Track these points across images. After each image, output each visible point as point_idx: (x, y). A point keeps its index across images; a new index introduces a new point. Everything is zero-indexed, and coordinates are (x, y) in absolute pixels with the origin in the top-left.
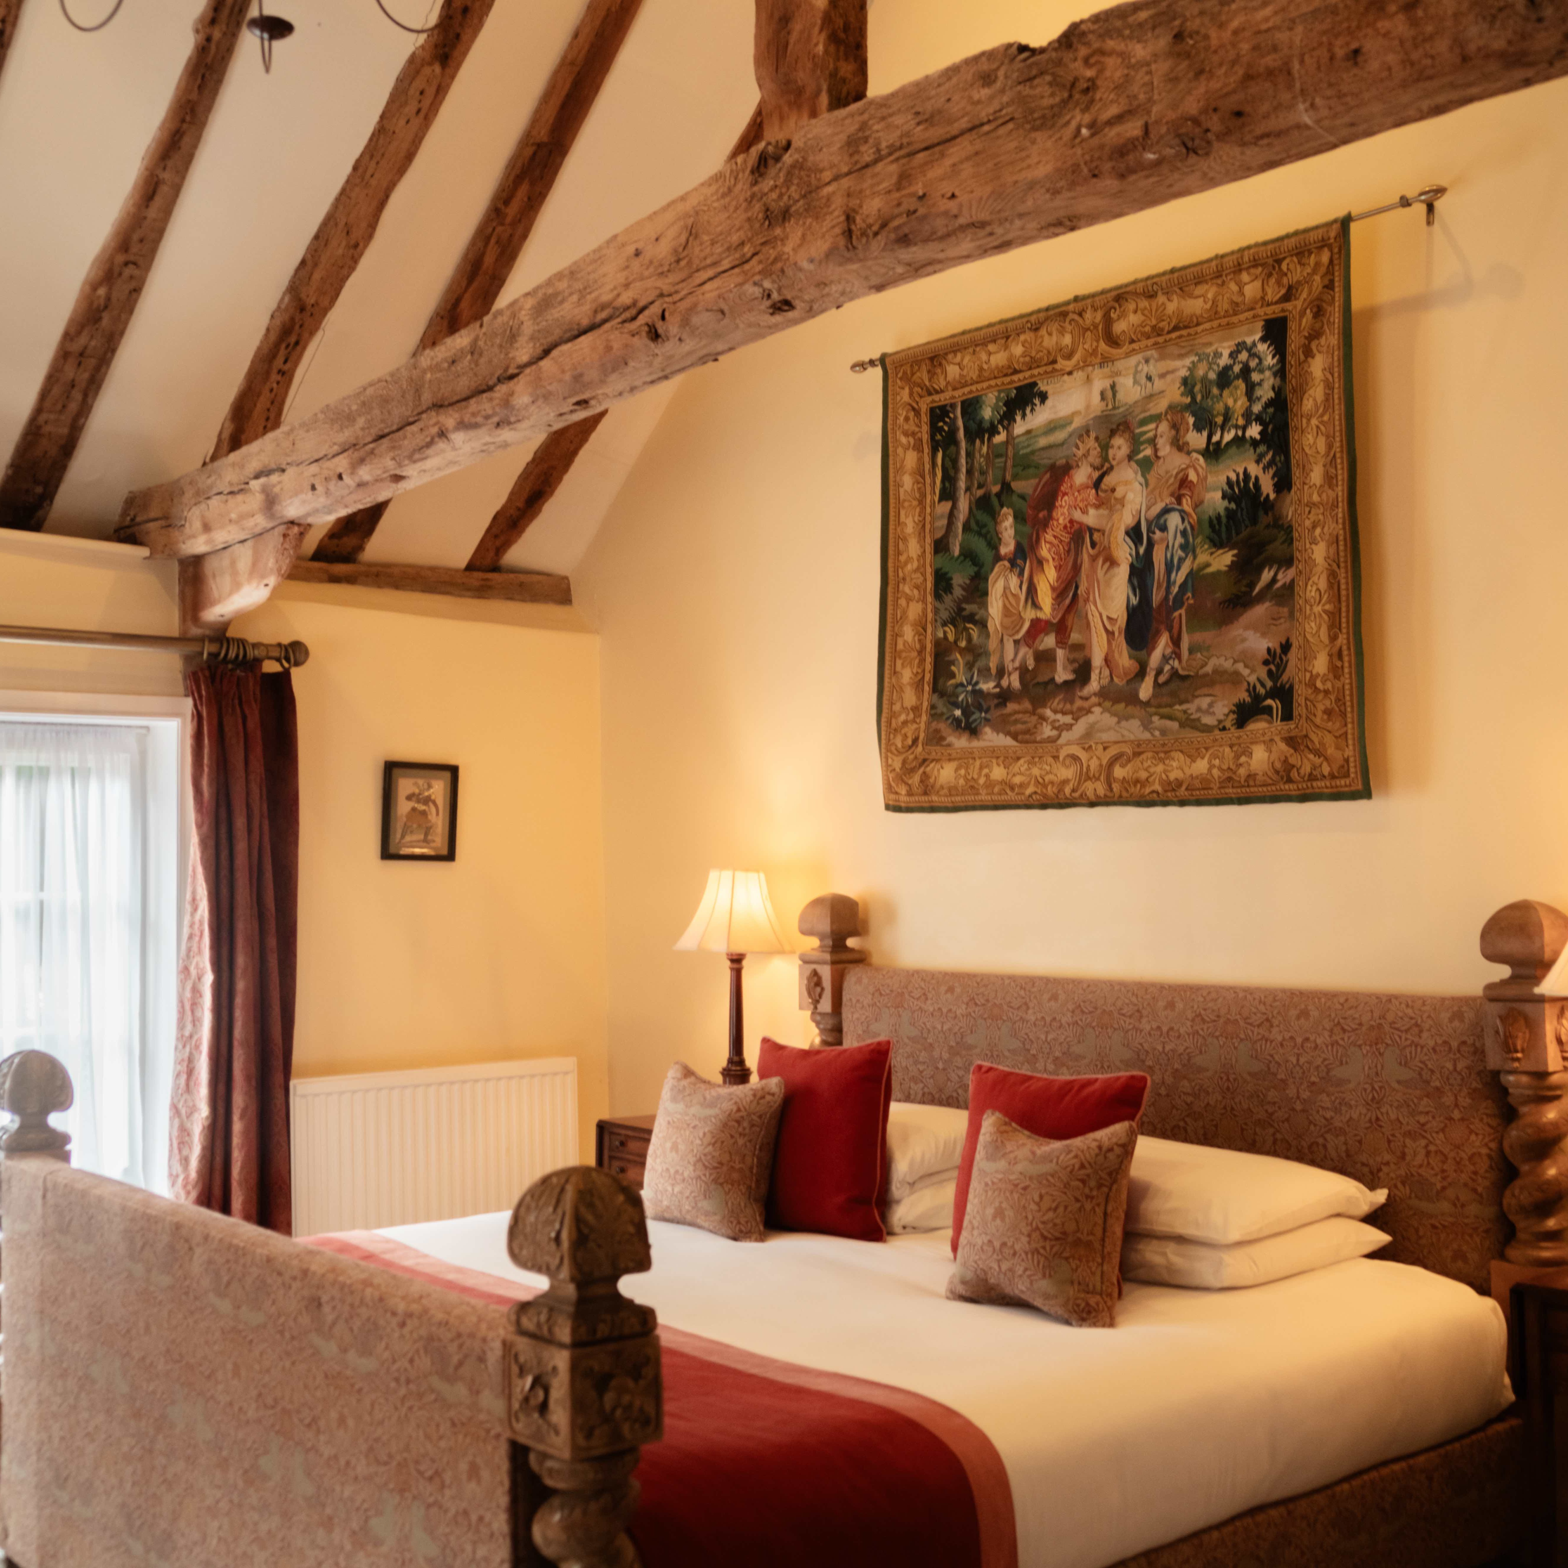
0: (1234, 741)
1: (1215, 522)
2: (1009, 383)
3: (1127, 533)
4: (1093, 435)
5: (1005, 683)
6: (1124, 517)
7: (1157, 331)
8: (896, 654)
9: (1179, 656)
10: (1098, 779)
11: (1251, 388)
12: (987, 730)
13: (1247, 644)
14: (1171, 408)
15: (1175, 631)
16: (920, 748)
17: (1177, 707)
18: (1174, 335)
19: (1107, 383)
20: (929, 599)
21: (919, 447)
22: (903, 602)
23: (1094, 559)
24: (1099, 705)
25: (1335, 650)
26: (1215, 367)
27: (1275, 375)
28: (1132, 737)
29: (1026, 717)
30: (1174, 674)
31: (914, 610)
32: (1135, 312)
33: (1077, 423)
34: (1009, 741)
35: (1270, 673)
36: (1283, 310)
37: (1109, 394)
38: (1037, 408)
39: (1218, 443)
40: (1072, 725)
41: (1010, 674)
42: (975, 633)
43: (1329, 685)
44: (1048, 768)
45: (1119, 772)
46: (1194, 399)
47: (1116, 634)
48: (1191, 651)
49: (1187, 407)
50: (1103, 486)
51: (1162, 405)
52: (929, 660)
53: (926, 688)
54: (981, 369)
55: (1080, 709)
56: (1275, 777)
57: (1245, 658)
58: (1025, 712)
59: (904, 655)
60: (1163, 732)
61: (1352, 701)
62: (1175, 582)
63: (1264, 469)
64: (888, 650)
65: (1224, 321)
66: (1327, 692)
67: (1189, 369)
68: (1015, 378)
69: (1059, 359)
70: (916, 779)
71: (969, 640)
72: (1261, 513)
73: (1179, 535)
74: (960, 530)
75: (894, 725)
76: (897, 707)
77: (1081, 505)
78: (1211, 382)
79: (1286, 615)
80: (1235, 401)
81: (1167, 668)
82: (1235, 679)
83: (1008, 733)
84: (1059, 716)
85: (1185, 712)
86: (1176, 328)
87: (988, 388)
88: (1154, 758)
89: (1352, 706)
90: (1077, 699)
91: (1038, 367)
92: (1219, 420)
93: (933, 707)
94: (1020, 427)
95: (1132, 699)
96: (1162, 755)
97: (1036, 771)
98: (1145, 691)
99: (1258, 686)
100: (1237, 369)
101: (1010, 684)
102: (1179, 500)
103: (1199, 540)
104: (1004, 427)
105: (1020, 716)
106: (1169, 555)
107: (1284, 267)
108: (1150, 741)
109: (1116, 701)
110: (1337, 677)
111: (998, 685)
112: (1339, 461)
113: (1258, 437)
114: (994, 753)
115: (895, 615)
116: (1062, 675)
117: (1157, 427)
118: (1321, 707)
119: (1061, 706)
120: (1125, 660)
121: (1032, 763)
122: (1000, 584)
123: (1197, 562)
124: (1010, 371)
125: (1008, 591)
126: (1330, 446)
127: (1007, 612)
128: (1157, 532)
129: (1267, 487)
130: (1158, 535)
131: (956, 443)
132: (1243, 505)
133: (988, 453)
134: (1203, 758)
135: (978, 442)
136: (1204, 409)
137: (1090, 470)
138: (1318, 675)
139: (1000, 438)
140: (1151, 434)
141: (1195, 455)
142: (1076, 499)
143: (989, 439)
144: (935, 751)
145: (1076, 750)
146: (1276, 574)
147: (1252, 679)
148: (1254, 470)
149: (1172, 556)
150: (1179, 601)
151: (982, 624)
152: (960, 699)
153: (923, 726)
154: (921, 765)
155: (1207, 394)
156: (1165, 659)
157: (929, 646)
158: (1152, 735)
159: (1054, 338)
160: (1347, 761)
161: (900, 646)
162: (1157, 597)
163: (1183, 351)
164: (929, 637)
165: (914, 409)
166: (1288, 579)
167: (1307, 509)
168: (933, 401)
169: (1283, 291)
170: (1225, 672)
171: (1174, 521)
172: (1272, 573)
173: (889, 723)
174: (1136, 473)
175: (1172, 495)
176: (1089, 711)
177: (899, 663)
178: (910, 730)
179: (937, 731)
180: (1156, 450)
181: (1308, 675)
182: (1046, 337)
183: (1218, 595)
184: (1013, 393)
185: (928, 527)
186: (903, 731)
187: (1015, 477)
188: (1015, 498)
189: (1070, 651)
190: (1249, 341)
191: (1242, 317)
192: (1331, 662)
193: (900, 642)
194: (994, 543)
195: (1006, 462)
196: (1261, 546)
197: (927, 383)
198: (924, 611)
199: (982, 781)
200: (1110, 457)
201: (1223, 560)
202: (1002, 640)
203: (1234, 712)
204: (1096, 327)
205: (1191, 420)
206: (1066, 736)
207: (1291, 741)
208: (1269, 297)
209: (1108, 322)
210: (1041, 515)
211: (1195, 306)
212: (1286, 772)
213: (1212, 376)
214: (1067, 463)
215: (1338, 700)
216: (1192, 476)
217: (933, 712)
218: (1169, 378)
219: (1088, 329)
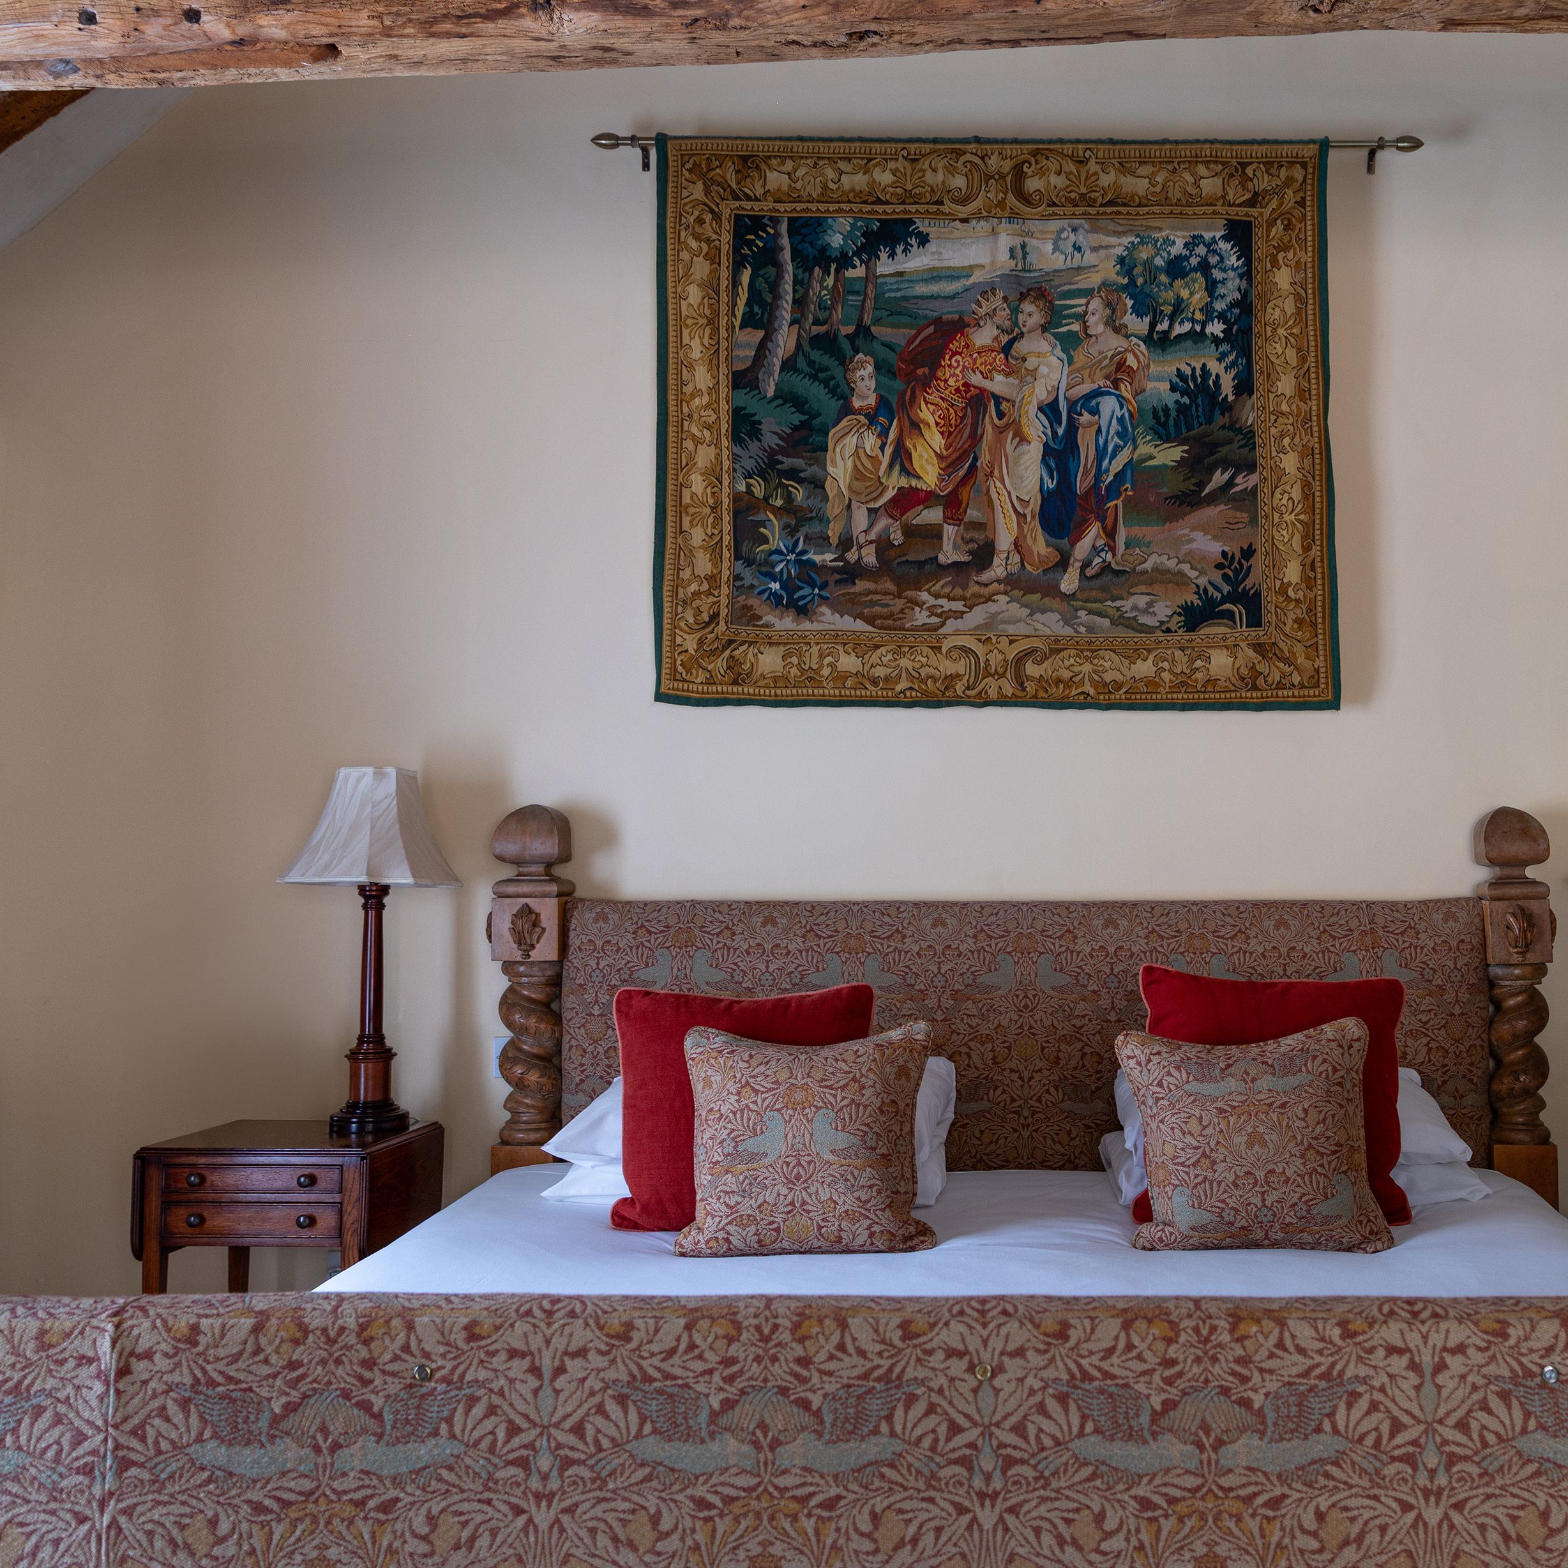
0: (1184, 643)
1: (1161, 414)
2: (869, 212)
3: (1041, 409)
4: (1000, 294)
5: (852, 556)
6: (1037, 391)
7: (1085, 200)
8: (681, 509)
9: (1113, 550)
10: (1003, 676)
11: (1211, 286)
12: (824, 609)
13: (1194, 545)
14: (1104, 284)
15: (1109, 522)
16: (722, 626)
17: (1109, 603)
18: (1109, 210)
19: (1018, 241)
20: (725, 443)
21: (713, 258)
22: (689, 444)
23: (1001, 431)
24: (1006, 593)
25: (1308, 561)
26: (1165, 254)
27: (1241, 276)
28: (1048, 632)
29: (887, 599)
30: (1106, 568)
31: (705, 456)
32: (1059, 173)
33: (977, 277)
34: (860, 625)
35: (1225, 577)
36: (1247, 215)
37: (1020, 254)
38: (914, 249)
39: (1166, 333)
40: (963, 613)
41: (860, 547)
42: (800, 494)
43: (1300, 595)
44: (924, 660)
45: (1032, 669)
46: (1132, 281)
47: (1029, 518)
48: (1128, 545)
49: (1125, 288)
50: (1013, 352)
51: (1094, 280)
52: (727, 518)
53: (726, 554)
54: (825, 187)
55: (977, 596)
56: (1239, 684)
57: (1191, 558)
58: (886, 593)
59: (692, 510)
60: (1090, 629)
61: (1324, 612)
62: (1108, 470)
63: (1226, 368)
64: (670, 503)
65: (1177, 209)
66: (1298, 601)
67: (1127, 248)
68: (879, 208)
69: (946, 201)
70: (719, 664)
71: (789, 498)
72: (1217, 412)
73: (1114, 420)
74: (777, 368)
75: (681, 595)
76: (686, 574)
77: (982, 368)
78: (1157, 268)
79: (1247, 520)
80: (1191, 294)
81: (1097, 560)
82: (1178, 580)
83: (861, 616)
84: (942, 601)
85: (1118, 609)
86: (1111, 203)
87: (837, 211)
88: (1077, 655)
89: (1324, 618)
90: (972, 583)
91: (915, 203)
92: (1168, 310)
93: (737, 577)
94: (885, 266)
95: (1052, 590)
96: (1089, 654)
97: (905, 663)
98: (1069, 582)
99: (1211, 590)
100: (1194, 261)
101: (860, 558)
102: (1116, 384)
103: (1140, 430)
104: (862, 262)
105: (878, 597)
106: (1101, 441)
107: (1249, 171)
108: (1072, 638)
109: (1028, 591)
110: (1310, 588)
111: (840, 558)
112: (1313, 376)
113: (1221, 335)
114: (839, 638)
115: (678, 460)
116: (949, 553)
117: (1087, 304)
118: (1291, 616)
119: (947, 590)
120: (1040, 545)
121: (898, 652)
122: (851, 441)
123: (1138, 452)
124: (871, 199)
125: (861, 451)
126: (1303, 360)
127: (858, 474)
128: (1085, 414)
129: (1227, 388)
130: (1086, 417)
131: (779, 266)
132: (1199, 401)
133: (835, 286)
134: (1145, 660)
135: (817, 271)
136: (1147, 295)
137: (995, 332)
138: (1289, 584)
139: (858, 272)
140: (1080, 310)
141: (1135, 340)
142: (975, 360)
143: (837, 271)
144: (745, 631)
145: (970, 642)
146: (1232, 478)
147: (1202, 581)
148: (1214, 367)
149: (1106, 441)
150: (1114, 489)
151: (817, 485)
152: (778, 569)
153: (724, 600)
154: (725, 648)
155: (1152, 279)
156: (1096, 551)
157: (726, 501)
158: (1076, 631)
159: (940, 177)
160: (1317, 671)
161: (687, 499)
162: (1082, 484)
163: (1120, 229)
164: (726, 490)
165: (712, 211)
166: (1250, 485)
167: (1273, 418)
168: (741, 208)
169: (1248, 196)
170: (1168, 571)
171: (1108, 405)
172: (1226, 476)
173: (675, 592)
174: (1054, 347)
175: (1107, 377)
176: (989, 599)
177: (686, 520)
178: (705, 603)
179: (748, 608)
180: (1086, 328)
181: (1278, 583)
182: (929, 173)
183: (1165, 490)
184: (875, 226)
185: (723, 354)
186: (695, 604)
187: (877, 321)
188: (876, 346)
189: (966, 530)
190: (1208, 236)
191: (1198, 210)
192: (1304, 571)
193: (686, 494)
194: (843, 395)
195: (864, 301)
196: (1215, 446)
197: (734, 186)
198: (719, 456)
199: (826, 672)
200: (1021, 323)
201: (1170, 454)
202: (849, 506)
203: (1179, 614)
204: (1003, 177)
205: (1130, 303)
206: (951, 625)
207: (1259, 648)
208: (1231, 197)
209: (1019, 174)
210: (920, 372)
211: (1137, 185)
212: (1251, 680)
213: (1159, 262)
214: (961, 319)
215: (1309, 610)
216: (1131, 361)
217: (738, 583)
218: (1102, 252)
219: (992, 177)
